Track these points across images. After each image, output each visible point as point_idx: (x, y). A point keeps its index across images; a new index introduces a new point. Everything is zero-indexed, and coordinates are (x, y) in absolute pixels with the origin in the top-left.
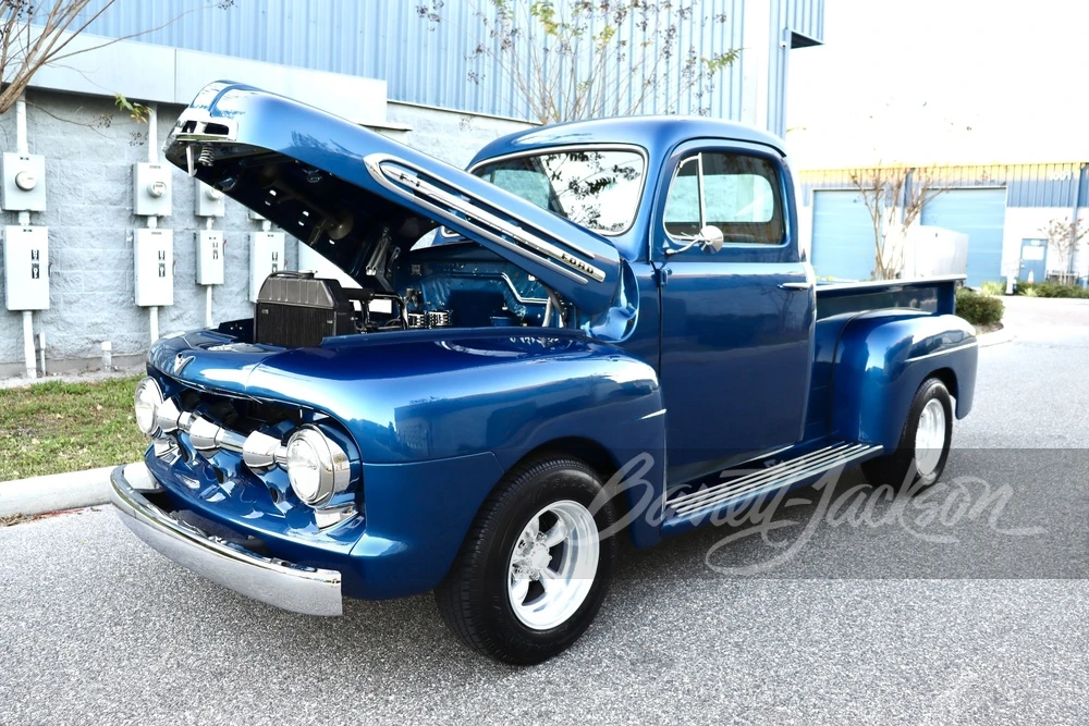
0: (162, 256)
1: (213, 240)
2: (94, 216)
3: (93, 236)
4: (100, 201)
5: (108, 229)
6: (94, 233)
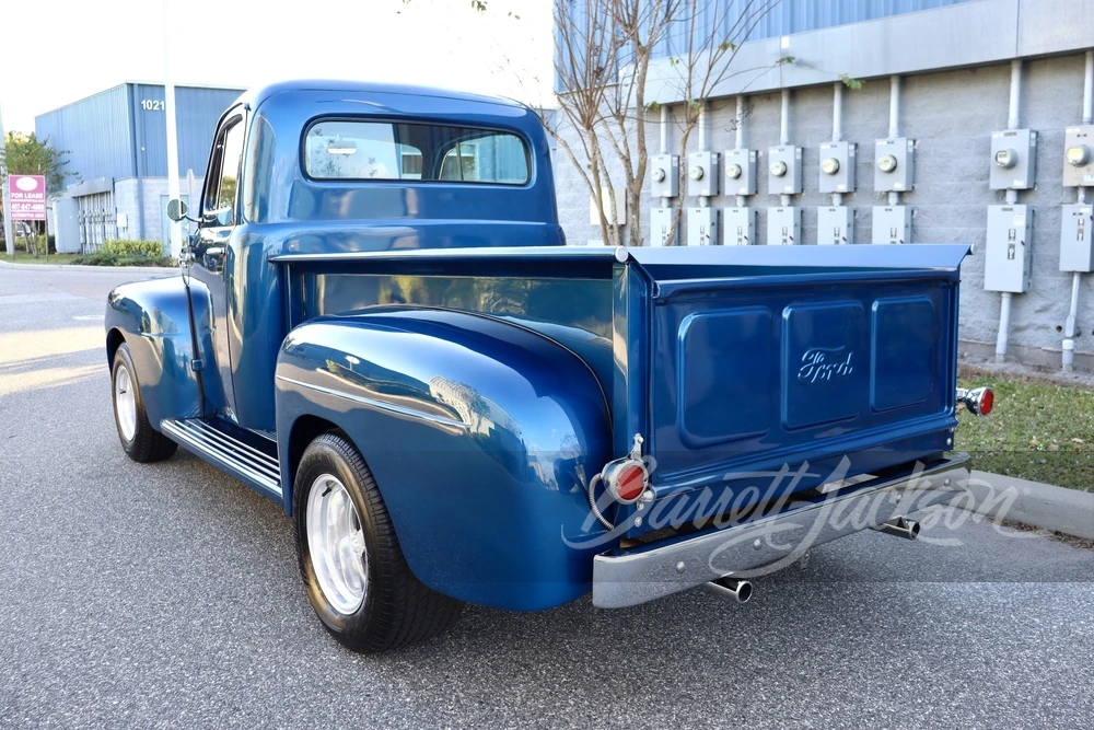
0: (1012, 235)
1: (1077, 217)
2: (962, 194)
3: (959, 215)
4: (967, 178)
5: (974, 206)
6: (960, 211)
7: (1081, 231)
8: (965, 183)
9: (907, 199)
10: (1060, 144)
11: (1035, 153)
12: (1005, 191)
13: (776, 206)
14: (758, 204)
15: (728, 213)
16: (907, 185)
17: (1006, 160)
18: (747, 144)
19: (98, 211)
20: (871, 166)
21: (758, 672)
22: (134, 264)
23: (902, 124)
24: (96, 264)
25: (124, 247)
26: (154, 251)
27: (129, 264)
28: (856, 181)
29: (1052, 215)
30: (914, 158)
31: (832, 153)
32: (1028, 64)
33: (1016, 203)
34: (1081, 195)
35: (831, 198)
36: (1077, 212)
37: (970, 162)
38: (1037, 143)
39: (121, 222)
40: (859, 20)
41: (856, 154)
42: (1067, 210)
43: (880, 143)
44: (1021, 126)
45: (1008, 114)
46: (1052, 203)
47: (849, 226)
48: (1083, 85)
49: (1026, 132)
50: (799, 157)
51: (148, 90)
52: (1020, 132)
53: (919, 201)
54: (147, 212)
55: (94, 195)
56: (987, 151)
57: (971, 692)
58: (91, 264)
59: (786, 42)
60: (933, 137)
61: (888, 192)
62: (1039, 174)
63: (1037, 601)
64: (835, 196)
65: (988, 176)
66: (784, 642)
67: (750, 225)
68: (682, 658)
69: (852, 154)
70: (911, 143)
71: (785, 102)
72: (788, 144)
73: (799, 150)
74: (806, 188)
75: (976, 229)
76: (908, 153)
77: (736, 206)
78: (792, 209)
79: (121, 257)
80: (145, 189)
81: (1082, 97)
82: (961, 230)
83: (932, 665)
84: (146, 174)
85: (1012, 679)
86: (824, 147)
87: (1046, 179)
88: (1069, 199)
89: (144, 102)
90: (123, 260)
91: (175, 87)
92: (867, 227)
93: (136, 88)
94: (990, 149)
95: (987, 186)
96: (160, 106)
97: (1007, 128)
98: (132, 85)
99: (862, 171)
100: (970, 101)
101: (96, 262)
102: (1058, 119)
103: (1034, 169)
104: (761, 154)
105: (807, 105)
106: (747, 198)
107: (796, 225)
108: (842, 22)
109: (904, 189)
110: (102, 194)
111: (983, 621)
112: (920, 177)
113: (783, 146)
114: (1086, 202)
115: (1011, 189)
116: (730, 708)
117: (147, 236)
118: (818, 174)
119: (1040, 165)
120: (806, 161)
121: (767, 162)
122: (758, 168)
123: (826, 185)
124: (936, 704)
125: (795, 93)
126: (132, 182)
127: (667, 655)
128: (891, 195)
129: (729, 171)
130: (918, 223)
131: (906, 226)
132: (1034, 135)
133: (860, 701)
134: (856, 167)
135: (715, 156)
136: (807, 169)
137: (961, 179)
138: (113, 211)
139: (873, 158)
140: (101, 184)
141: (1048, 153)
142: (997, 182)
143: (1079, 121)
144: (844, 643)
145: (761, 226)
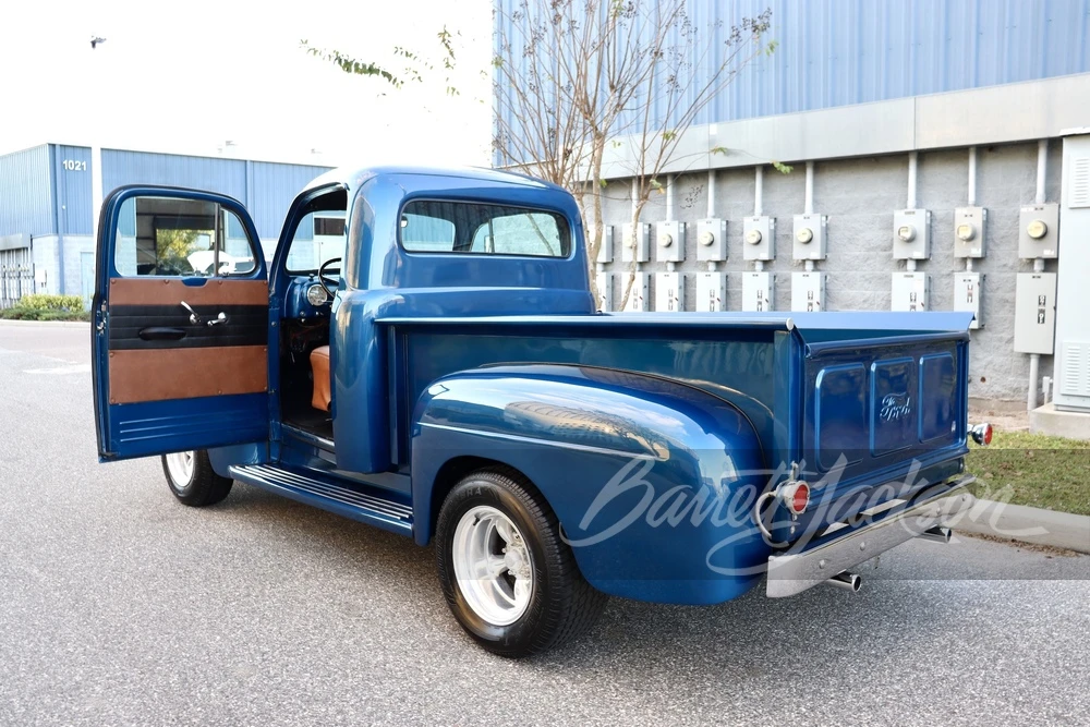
1: (967, 283)
2: (868, 262)
3: (866, 280)
4: (873, 249)
5: (878, 272)
6: (867, 277)
7: (970, 295)
8: (872, 253)
9: (821, 267)
10: (951, 222)
11: (930, 229)
12: (906, 260)
13: (704, 270)
14: (688, 270)
15: (659, 277)
16: (822, 254)
17: (908, 235)
18: (677, 216)
19: (13, 266)
20: (789, 237)
21: (839, 653)
22: (58, 319)
23: (816, 202)
24: (18, 319)
25: (45, 302)
26: (76, 306)
27: (54, 319)
28: (775, 250)
29: (945, 281)
30: (827, 230)
31: (755, 226)
32: (924, 156)
33: (916, 271)
34: (969, 265)
35: (754, 265)
36: (967, 279)
37: (875, 236)
38: (931, 220)
39: (39, 278)
40: (777, 113)
41: (776, 227)
42: (959, 277)
43: (797, 219)
44: (919, 205)
45: (907, 195)
46: (945, 271)
47: (770, 289)
48: (967, 173)
49: (923, 211)
50: (724, 229)
51: (69, 150)
52: (917, 211)
53: (832, 269)
54: (66, 268)
55: (9, 251)
56: (890, 226)
57: (1006, 658)
58: (12, 318)
59: (714, 129)
60: (842, 214)
61: (804, 261)
62: (933, 247)
63: (1022, 592)
64: (757, 263)
65: (891, 247)
66: (847, 631)
67: (680, 288)
68: (774, 645)
69: (772, 227)
70: (824, 218)
71: (711, 180)
72: (714, 217)
73: (724, 223)
74: (731, 255)
75: (882, 293)
76: (822, 227)
77: (666, 270)
78: (718, 274)
79: (43, 312)
80: (66, 245)
81: (967, 184)
82: (868, 293)
83: (968, 641)
84: (67, 232)
85: (1032, 648)
86: (748, 221)
87: (939, 251)
88: (959, 267)
89: (65, 162)
90: (47, 315)
91: (102, 149)
92: (786, 290)
93: (58, 148)
94: (892, 224)
95: (891, 256)
96: (82, 166)
97: (906, 207)
98: (54, 145)
99: (780, 242)
100: (876, 185)
101: (18, 317)
102: (947, 201)
103: (930, 243)
104: (688, 225)
105: (731, 185)
106: (677, 264)
107: (722, 288)
108: (761, 115)
109: (818, 258)
110: (18, 250)
111: (989, 608)
112: (831, 248)
113: (710, 219)
114: (973, 270)
115: (911, 259)
116: (833, 681)
117: (66, 291)
118: (742, 244)
119: (934, 239)
120: (730, 233)
121: (695, 232)
122: (687, 238)
123: (749, 253)
124: (985, 668)
125: (721, 173)
126: (52, 240)
127: (761, 644)
128: (807, 263)
129: (661, 240)
130: (829, 287)
131: (821, 290)
132: (929, 214)
133: (928, 669)
134: (775, 238)
135: (647, 227)
136: (730, 239)
137: (868, 250)
138: (30, 267)
139: (792, 231)
140: (18, 240)
141: (941, 229)
142: (900, 252)
143: (965, 202)
144: (892, 629)
145: (690, 288)
